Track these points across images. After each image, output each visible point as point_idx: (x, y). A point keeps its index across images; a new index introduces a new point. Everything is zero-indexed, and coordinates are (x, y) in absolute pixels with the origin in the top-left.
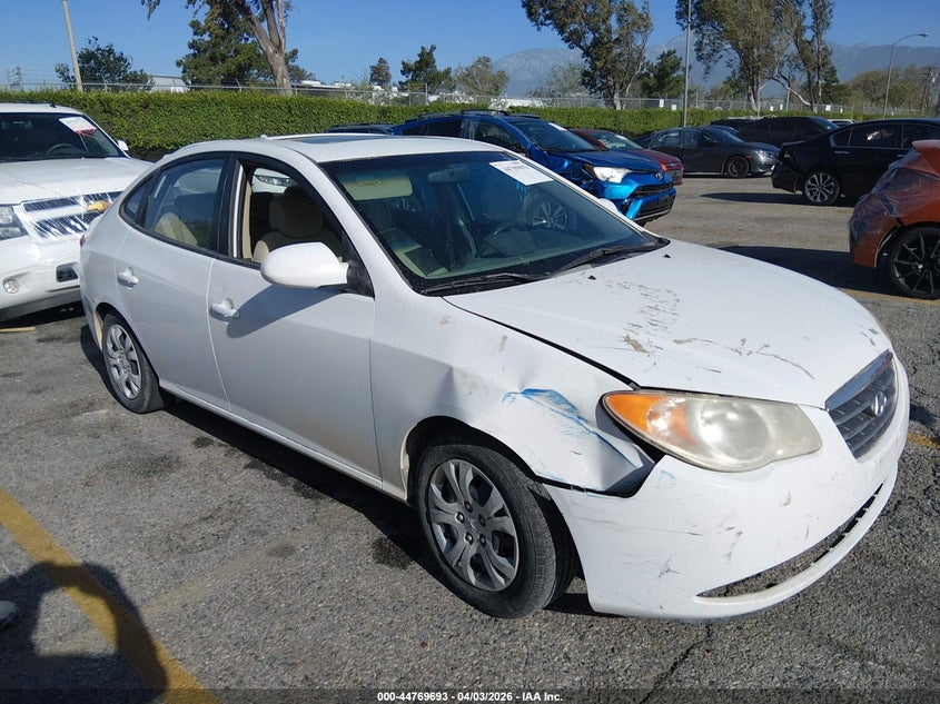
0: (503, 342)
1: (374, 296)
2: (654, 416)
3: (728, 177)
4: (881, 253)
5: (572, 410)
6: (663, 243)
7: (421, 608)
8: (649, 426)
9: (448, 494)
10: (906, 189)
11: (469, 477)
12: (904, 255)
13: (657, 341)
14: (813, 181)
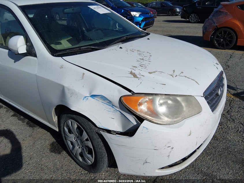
0: (83, 75)
1: (37, 57)
2: (140, 104)
3: (169, 16)
4: (211, 36)
5: (110, 102)
6: (148, 34)
7: (63, 170)
8: (138, 109)
9: (70, 131)
10: (219, 17)
11: (76, 126)
12: (218, 37)
13: (142, 73)
14: (192, 16)
